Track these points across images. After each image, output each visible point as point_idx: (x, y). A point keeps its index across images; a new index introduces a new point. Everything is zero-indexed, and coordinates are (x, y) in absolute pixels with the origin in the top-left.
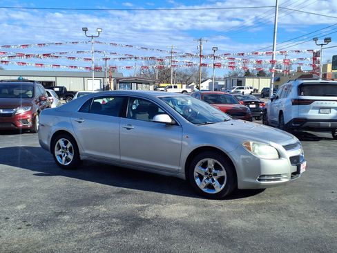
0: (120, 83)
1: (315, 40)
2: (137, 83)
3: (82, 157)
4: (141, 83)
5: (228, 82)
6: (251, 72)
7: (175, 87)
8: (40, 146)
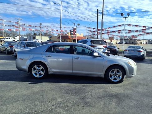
1: (74, 24)
3: (50, 73)
5: (29, 37)
6: (36, 33)
7: (9, 39)
8: (16, 69)
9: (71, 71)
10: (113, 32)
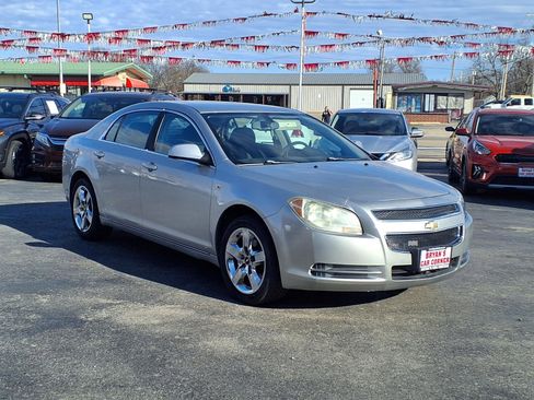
0: (400, 94)
2: (437, 95)
4: (446, 95)
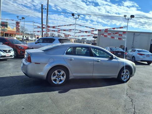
1: (18, 17)
9: (91, 75)
10: (64, 30)
